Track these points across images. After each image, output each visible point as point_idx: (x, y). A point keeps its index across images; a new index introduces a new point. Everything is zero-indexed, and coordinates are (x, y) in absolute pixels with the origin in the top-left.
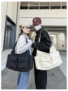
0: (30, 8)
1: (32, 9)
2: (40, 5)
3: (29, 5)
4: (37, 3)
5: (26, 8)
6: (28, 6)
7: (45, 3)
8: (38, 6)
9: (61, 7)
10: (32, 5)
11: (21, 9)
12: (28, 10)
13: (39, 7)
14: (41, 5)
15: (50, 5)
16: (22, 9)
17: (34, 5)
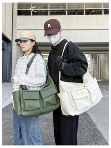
0: (34, 14)
1: (37, 15)
2: (50, 8)
3: (32, 9)
4: (45, 5)
5: (27, 13)
6: (30, 9)
7: (58, 5)
8: (48, 10)
9: (85, 11)
10: (37, 8)
11: (18, 15)
12: (31, 17)
13: (49, 12)
14: (52, 8)
15: (67, 9)
16: (21, 15)
17: (41, 8)
